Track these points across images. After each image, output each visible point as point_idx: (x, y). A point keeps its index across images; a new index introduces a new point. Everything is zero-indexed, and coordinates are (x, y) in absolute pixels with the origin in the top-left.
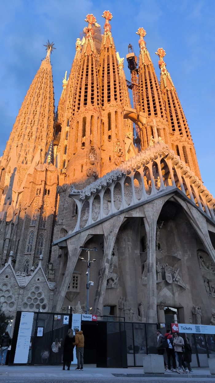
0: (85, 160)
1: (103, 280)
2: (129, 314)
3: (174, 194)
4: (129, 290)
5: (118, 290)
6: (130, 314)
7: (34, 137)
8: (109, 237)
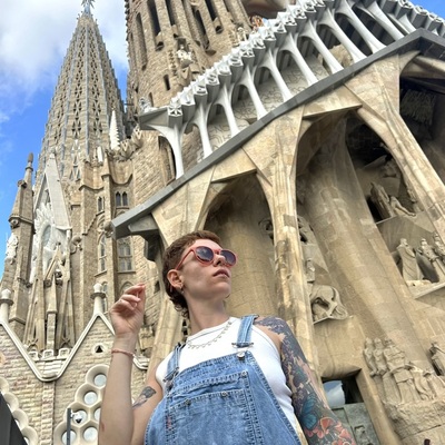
0: (170, 66)
1: (290, 271)
2: (413, 380)
3: (416, 53)
4: (383, 316)
5: (350, 325)
6: (416, 380)
7: (84, 129)
8: (273, 169)
